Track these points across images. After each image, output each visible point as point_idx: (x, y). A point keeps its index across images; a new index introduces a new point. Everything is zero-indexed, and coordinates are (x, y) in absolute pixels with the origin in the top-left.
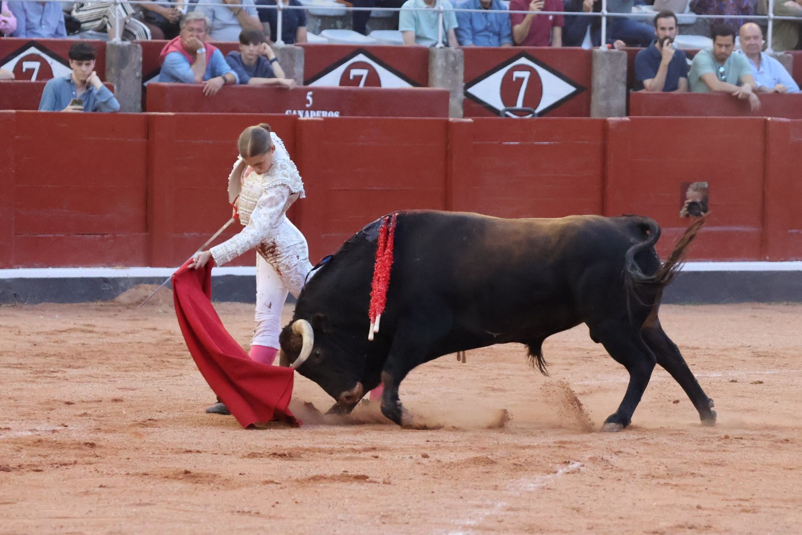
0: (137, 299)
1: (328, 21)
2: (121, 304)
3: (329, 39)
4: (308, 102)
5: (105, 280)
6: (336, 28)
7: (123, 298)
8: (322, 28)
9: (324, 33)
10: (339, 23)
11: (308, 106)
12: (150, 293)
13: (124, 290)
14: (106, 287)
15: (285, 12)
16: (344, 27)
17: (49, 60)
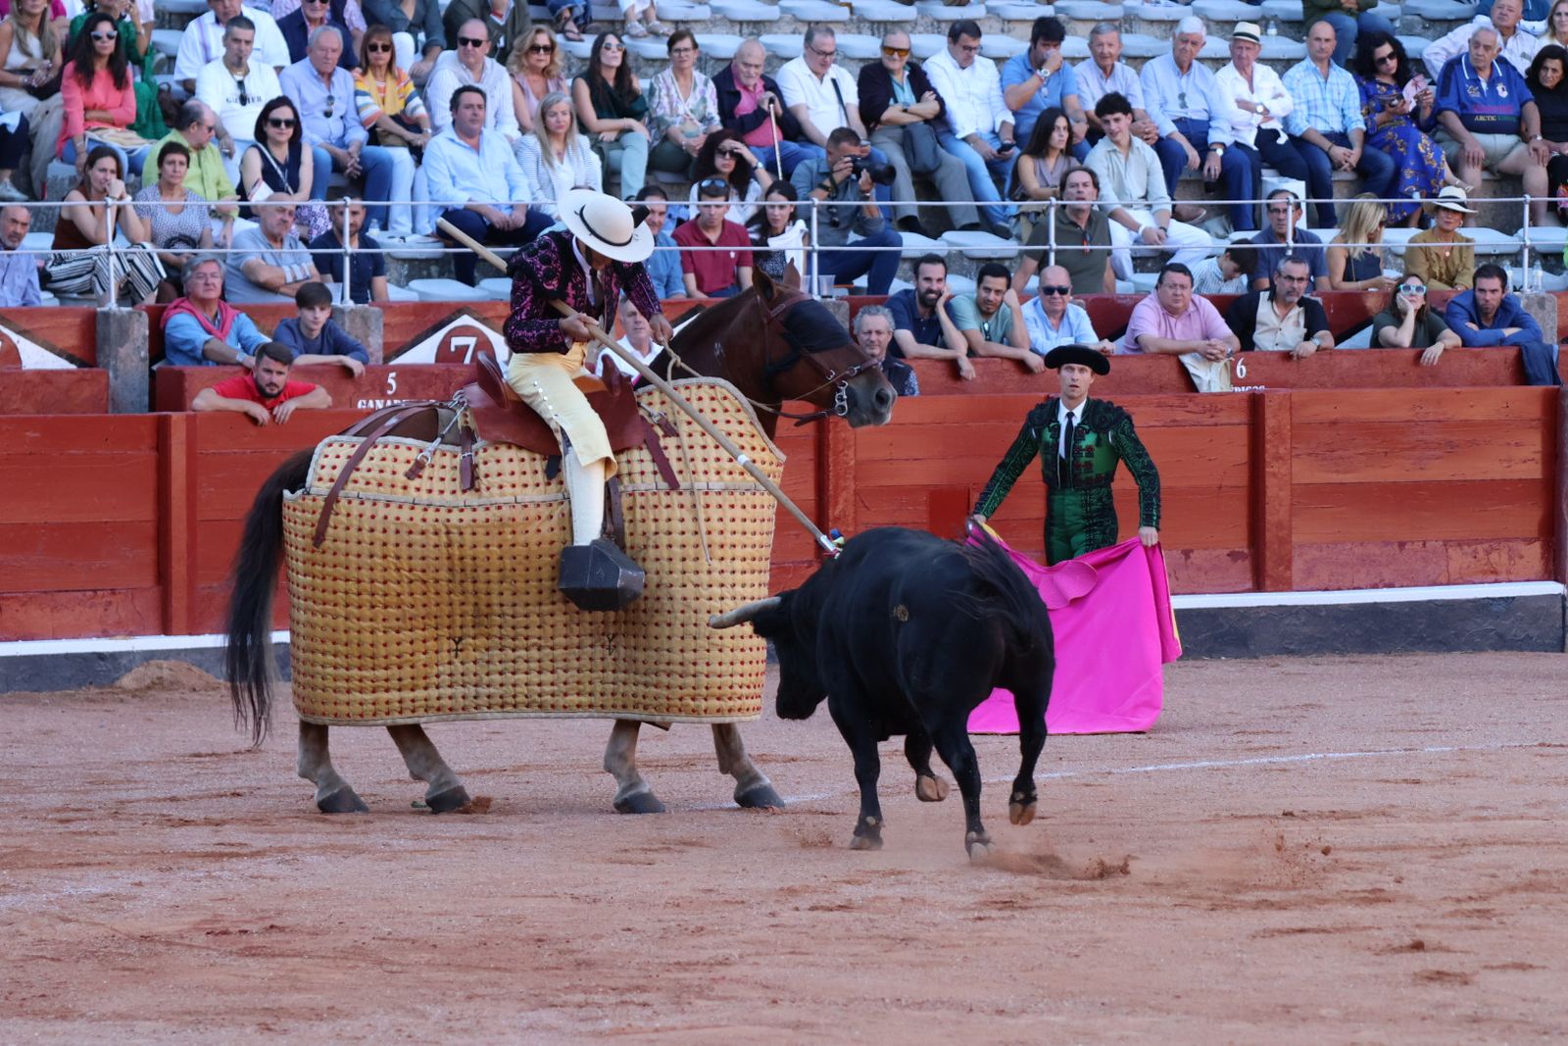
0: (148, 682)
1: (419, 268)
2: (124, 691)
3: (421, 294)
4: (390, 386)
5: (101, 656)
6: (429, 276)
7: (127, 681)
8: (410, 277)
9: (415, 284)
10: (434, 269)
11: (390, 392)
12: (166, 673)
13: (129, 670)
14: (101, 666)
15: (353, 257)
16: (441, 275)
17: (15, 337)
